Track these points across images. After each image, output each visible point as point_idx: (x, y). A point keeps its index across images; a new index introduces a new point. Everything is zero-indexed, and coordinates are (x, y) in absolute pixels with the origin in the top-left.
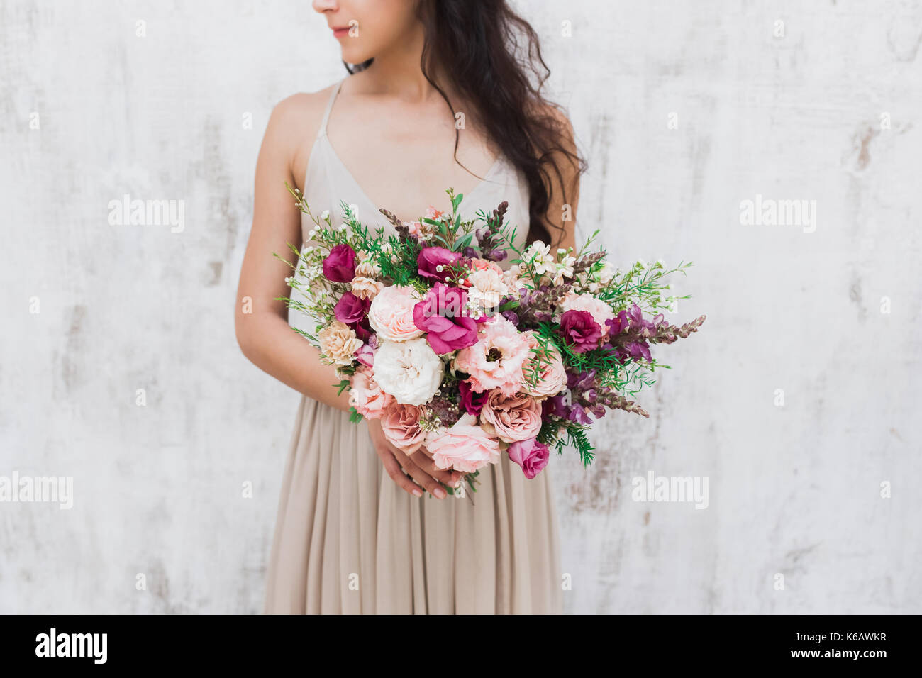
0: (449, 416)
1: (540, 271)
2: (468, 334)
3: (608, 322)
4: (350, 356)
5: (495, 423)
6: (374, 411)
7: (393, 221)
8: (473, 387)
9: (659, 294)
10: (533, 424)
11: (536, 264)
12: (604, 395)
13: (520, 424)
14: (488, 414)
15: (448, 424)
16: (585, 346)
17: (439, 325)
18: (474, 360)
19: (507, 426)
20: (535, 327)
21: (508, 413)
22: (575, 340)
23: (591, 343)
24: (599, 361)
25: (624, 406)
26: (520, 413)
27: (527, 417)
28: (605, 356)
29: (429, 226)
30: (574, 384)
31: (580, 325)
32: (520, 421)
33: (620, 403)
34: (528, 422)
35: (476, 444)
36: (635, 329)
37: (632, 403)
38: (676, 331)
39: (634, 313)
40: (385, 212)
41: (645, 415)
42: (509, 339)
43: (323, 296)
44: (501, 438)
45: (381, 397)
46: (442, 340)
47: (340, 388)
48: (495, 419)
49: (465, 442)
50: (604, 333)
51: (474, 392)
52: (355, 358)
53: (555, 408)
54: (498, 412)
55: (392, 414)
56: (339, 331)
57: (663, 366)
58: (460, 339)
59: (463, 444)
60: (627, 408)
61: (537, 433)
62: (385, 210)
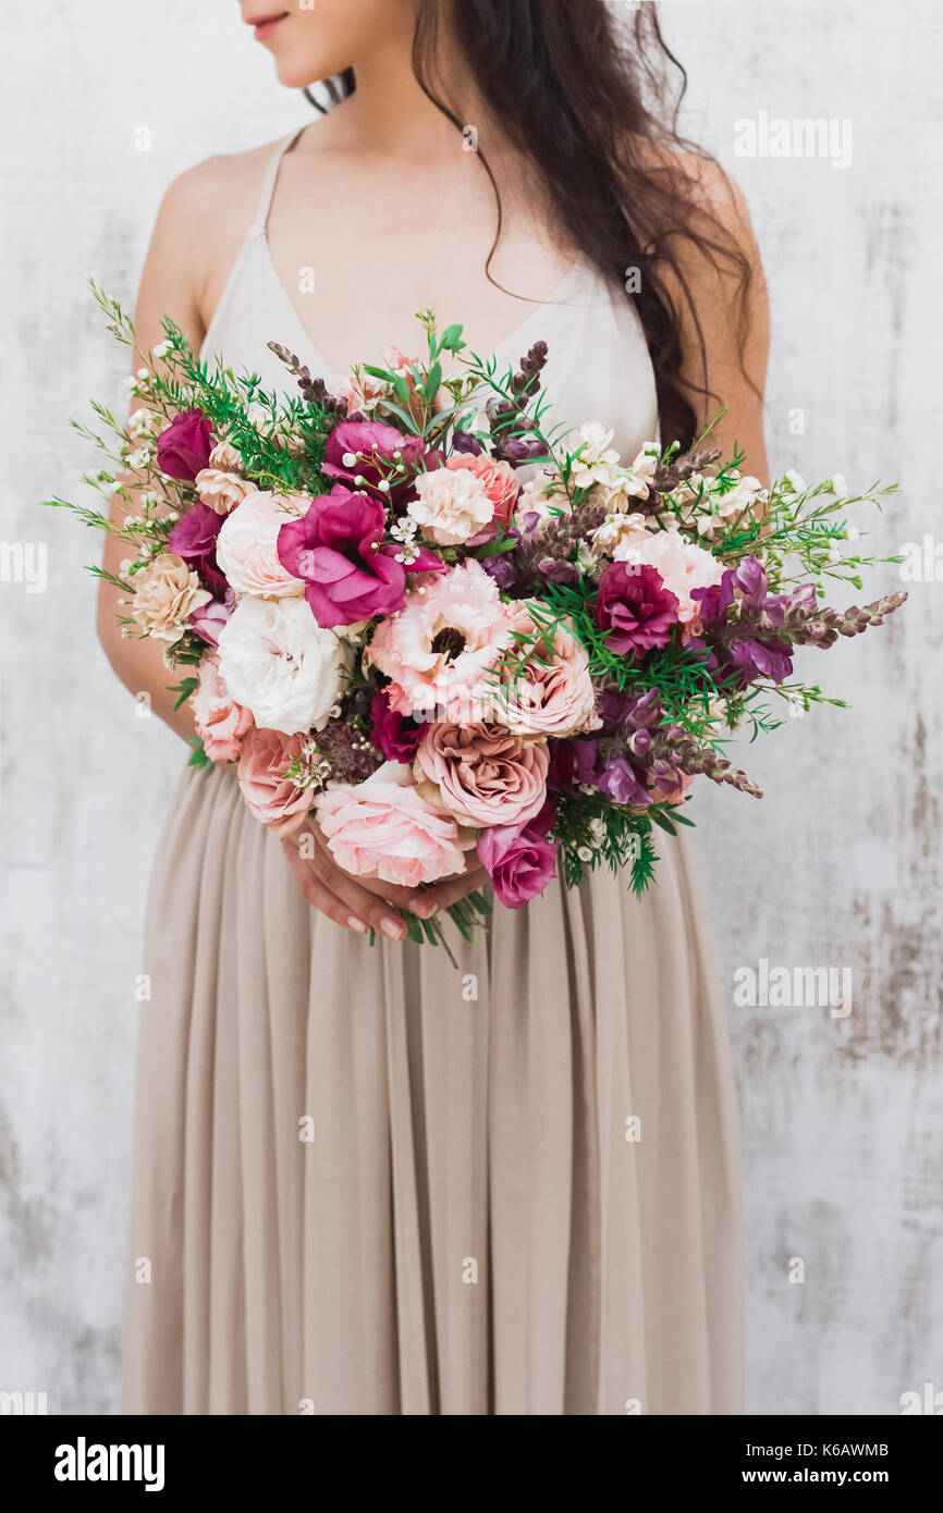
0: (356, 760)
1: (583, 482)
2: (380, 591)
3: (695, 594)
4: (178, 622)
5: (440, 782)
6: (220, 742)
7: (291, 367)
8: (392, 702)
9: (828, 547)
10: (529, 796)
11: (576, 467)
12: (671, 744)
13: (501, 791)
14: (430, 763)
15: (357, 776)
16: (639, 640)
17: (324, 569)
18: (396, 648)
19: (471, 793)
20: (542, 593)
21: (474, 767)
22: (615, 622)
23: (654, 634)
24: (673, 673)
25: (709, 769)
26: (500, 767)
27: (514, 777)
28: (688, 664)
29: (377, 384)
30: (616, 718)
31: (634, 595)
32: (500, 784)
33: (700, 763)
34: (515, 788)
35: (406, 823)
36: (752, 611)
37: (726, 765)
38: (831, 619)
39: (746, 575)
40: (277, 349)
41: (751, 792)
42: (476, 611)
43: (148, 504)
44: (456, 816)
45: (234, 713)
46: (330, 600)
47: (180, 694)
48: (444, 772)
49: (387, 815)
50: (685, 616)
51: (398, 714)
52: (189, 627)
53: (575, 765)
54: (452, 762)
55: (259, 751)
56: (166, 572)
57: (831, 701)
58: (361, 599)
59: (383, 819)
60: (715, 774)
61: (533, 813)
62: (277, 346)
